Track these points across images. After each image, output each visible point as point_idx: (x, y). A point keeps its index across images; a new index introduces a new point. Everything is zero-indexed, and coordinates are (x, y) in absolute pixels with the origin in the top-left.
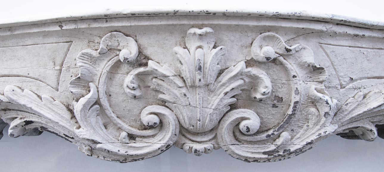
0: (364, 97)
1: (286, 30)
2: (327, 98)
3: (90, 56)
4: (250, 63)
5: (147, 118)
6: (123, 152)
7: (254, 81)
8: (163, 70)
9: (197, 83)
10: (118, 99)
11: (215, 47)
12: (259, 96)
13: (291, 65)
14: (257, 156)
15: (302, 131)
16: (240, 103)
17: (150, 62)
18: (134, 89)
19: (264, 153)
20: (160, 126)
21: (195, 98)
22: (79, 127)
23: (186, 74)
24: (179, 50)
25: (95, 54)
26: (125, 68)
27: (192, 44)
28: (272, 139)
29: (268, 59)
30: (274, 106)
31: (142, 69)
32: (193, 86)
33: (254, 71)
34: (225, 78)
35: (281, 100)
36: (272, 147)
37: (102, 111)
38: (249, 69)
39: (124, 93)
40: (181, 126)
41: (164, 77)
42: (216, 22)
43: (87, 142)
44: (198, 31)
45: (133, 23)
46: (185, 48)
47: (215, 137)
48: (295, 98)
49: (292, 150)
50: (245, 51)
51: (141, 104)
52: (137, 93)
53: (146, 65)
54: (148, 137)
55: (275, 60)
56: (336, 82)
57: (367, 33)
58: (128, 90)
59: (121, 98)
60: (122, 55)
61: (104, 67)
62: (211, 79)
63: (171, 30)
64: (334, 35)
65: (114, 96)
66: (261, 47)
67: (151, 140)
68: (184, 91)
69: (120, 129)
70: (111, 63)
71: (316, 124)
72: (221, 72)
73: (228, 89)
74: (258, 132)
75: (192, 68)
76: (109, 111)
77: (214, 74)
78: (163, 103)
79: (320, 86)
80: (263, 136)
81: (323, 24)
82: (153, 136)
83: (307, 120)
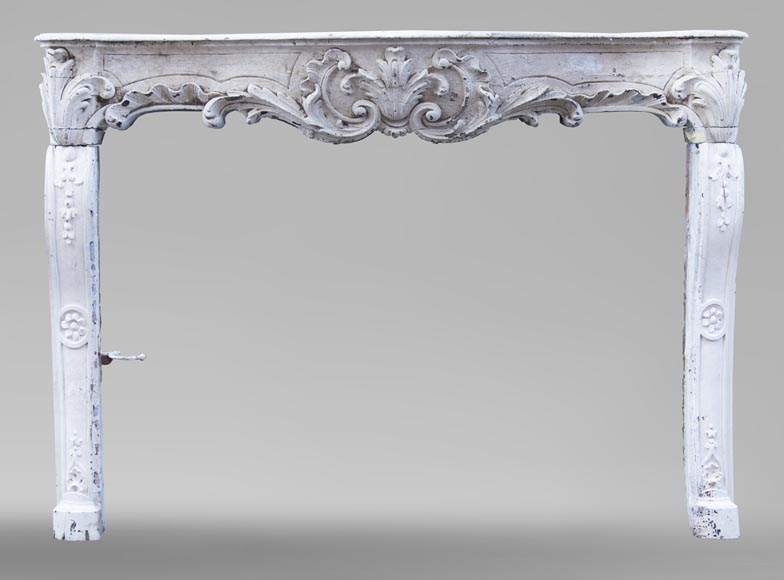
0: (523, 93)
1: (458, 46)
2: (489, 94)
3: (317, 65)
4: (431, 70)
5: (357, 110)
6: (338, 135)
7: (435, 84)
8: (369, 76)
9: (393, 85)
10: (336, 95)
11: (406, 59)
12: (439, 94)
13: (462, 71)
14: (440, 138)
15: (474, 119)
16: (426, 98)
17: (360, 70)
18: (348, 89)
19: (446, 136)
20: (367, 115)
21: (392, 95)
22: (306, 116)
23: (386, 79)
24: (381, 62)
25: (319, 63)
26: (341, 74)
27: (390, 59)
28: (451, 124)
29: (444, 67)
30: (452, 100)
31: (354, 75)
32: (391, 87)
33: (434, 75)
34: (413, 81)
35: (456, 95)
36: (452, 131)
37: (324, 104)
38: (431, 74)
39: (341, 91)
40: (382, 115)
41: (370, 81)
42: (406, 43)
43: (311, 128)
44: (394, 50)
45: (348, 44)
46: (385, 60)
47: (408, 124)
48: (467, 95)
49: (467, 133)
50: (429, 61)
51: (353, 99)
52: (350, 91)
53: (357, 71)
54: (357, 123)
55: (450, 67)
56: (500, 82)
57: (526, 43)
58: (343, 90)
59: (337, 95)
60: (341, 64)
61: (326, 73)
62: (403, 82)
63: (374, 48)
64: (497, 46)
65: (333, 93)
66: (439, 59)
67: (360, 126)
68: (384, 90)
69: (337, 118)
70: (332, 70)
71: (484, 113)
72: (410, 77)
73: (415, 89)
74: (440, 120)
75: (390, 75)
76: (329, 105)
77: (406, 78)
78: (369, 99)
79: (485, 86)
80: (444, 123)
81: (486, 41)
82: (362, 123)
83: (477, 110)
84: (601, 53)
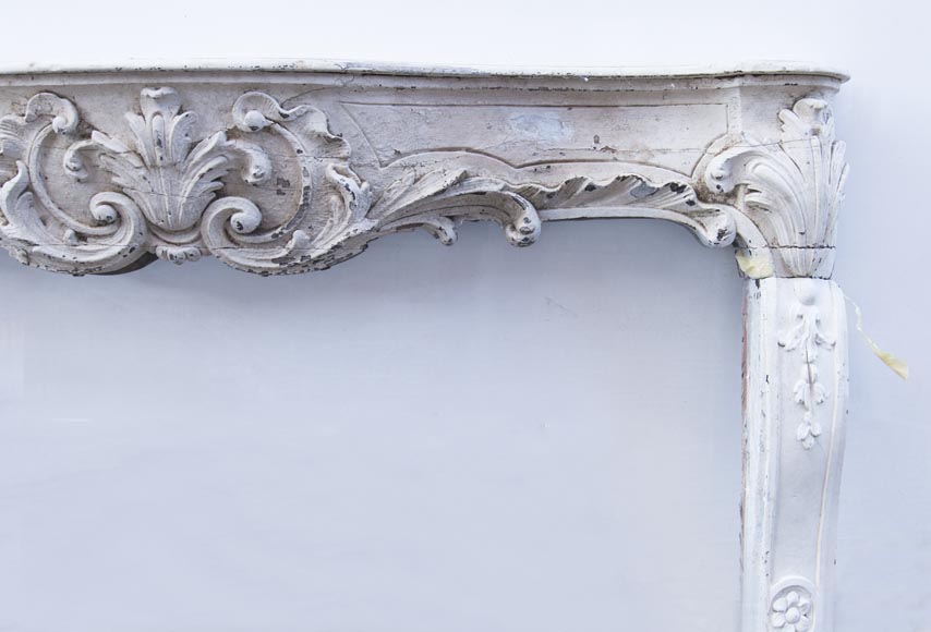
0: (416, 181)
1: (283, 88)
2: (348, 181)
3: (15, 125)
4: (232, 134)
5: (100, 211)
6: (69, 257)
7: (242, 162)
8: (111, 144)
9: (158, 162)
10: (56, 183)
11: (179, 113)
12: (250, 179)
13: (294, 137)
14: (265, 265)
15: (325, 229)
16: (230, 187)
17: (94, 132)
18: (75, 170)
19: (274, 261)
20: (118, 219)
21: (160, 181)
22: (7, 223)
23: (142, 150)
24: (131, 117)
25: (21, 121)
26: (63, 140)
27: (150, 109)
28: (280, 240)
29: (254, 128)
30: (279, 192)
31: (83, 143)
32: (154, 166)
33: (239, 144)
34: (198, 154)
35: (287, 184)
36: (284, 253)
37: (36, 201)
38: (231, 142)
39: (64, 175)
40: (148, 222)
41: (114, 155)
42: (175, 80)
43: (19, 244)
44: (153, 93)
45: (68, 82)
46: (140, 114)
47: (199, 237)
48: (306, 182)
49: (314, 255)
50: (225, 116)
51: (89, 189)
52: (83, 175)
53: (89, 136)
54: (104, 236)
55: (268, 129)
56: (371, 158)
57: (420, 84)
58: (68, 172)
59: (61, 182)
60: (57, 123)
61: (33, 141)
62: (179, 158)
63: (119, 90)
64: (360, 90)
65: (51, 178)
66: (245, 111)
67: (108, 241)
68: (142, 172)
69: (63, 225)
70: (43, 134)
71: (342, 218)
72: (192, 147)
73: (204, 170)
74: (259, 230)
75: (150, 142)
76: (46, 201)
77: (182, 150)
78: (119, 189)
79: (343, 165)
80: (268, 236)
81: (336, 77)
82: (111, 235)
83: (330, 212)
84: (570, 107)
